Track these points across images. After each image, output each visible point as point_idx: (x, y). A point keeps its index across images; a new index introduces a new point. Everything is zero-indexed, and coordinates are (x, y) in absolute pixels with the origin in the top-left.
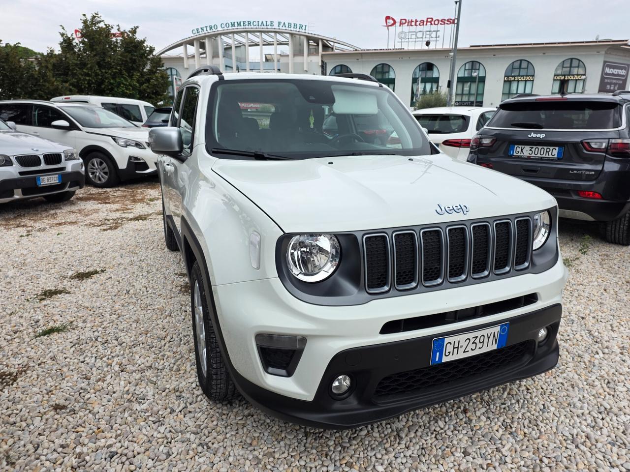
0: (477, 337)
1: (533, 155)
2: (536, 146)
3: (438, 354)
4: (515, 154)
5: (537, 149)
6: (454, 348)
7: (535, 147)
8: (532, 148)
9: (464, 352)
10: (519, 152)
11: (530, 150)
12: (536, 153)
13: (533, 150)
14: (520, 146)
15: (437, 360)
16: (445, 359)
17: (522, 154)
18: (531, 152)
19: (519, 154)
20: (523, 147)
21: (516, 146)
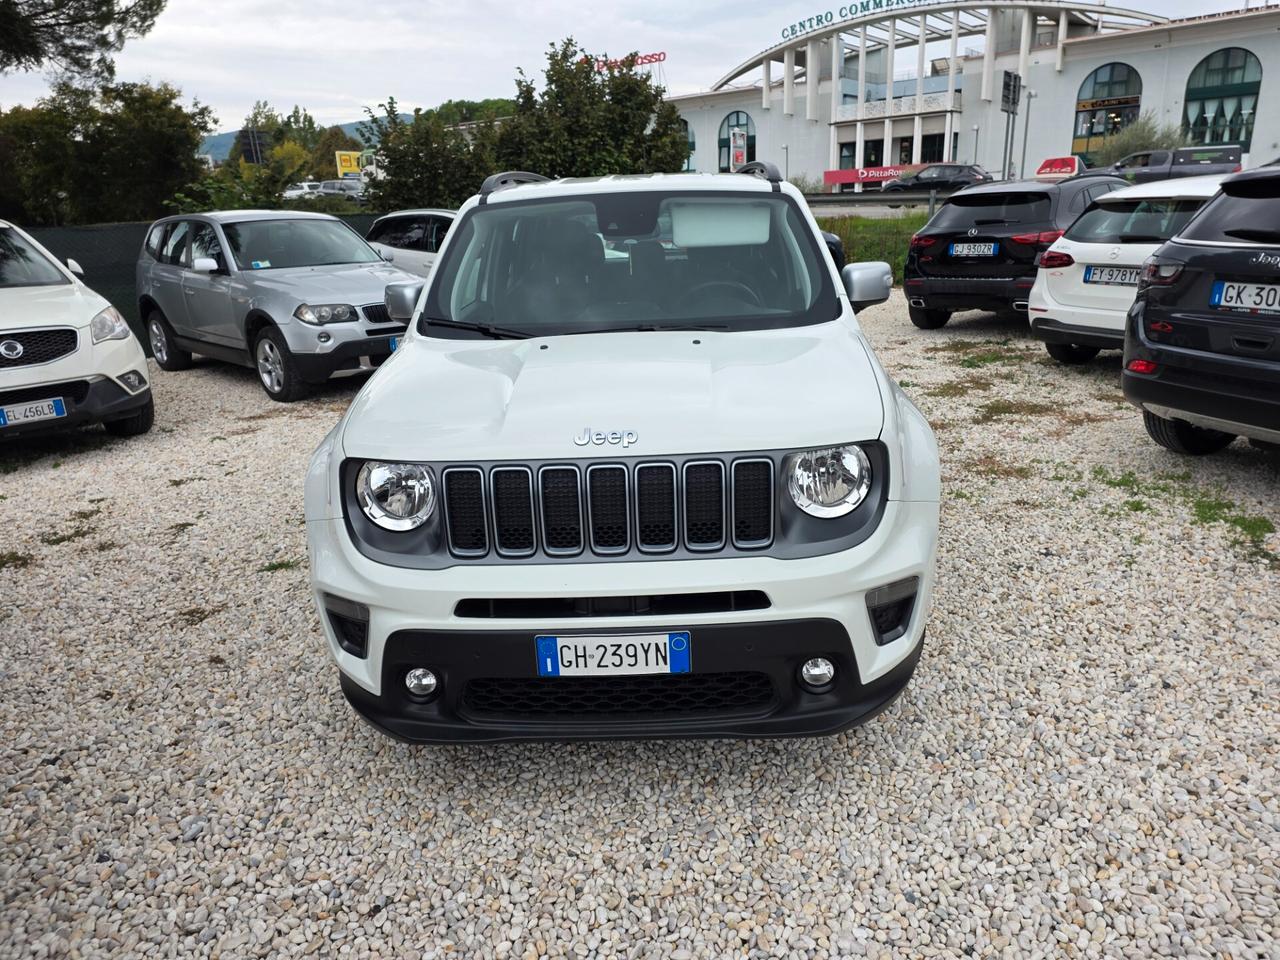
0: (619, 646)
1: (1263, 306)
2: (1271, 284)
3: (549, 660)
4: (1223, 303)
5: (1272, 293)
6: (577, 656)
7: (1268, 287)
8: (1263, 289)
9: (599, 666)
10: (1231, 298)
11: (1258, 294)
12: (1270, 302)
13: (1264, 294)
14: (1236, 285)
15: (550, 669)
16: (564, 672)
17: (1239, 304)
18: (1258, 300)
19: (1232, 304)
20: (1242, 285)
21: (1227, 285)
